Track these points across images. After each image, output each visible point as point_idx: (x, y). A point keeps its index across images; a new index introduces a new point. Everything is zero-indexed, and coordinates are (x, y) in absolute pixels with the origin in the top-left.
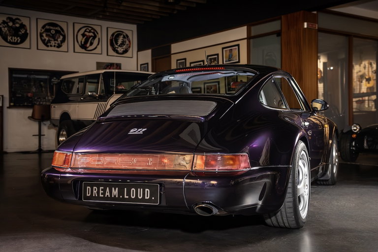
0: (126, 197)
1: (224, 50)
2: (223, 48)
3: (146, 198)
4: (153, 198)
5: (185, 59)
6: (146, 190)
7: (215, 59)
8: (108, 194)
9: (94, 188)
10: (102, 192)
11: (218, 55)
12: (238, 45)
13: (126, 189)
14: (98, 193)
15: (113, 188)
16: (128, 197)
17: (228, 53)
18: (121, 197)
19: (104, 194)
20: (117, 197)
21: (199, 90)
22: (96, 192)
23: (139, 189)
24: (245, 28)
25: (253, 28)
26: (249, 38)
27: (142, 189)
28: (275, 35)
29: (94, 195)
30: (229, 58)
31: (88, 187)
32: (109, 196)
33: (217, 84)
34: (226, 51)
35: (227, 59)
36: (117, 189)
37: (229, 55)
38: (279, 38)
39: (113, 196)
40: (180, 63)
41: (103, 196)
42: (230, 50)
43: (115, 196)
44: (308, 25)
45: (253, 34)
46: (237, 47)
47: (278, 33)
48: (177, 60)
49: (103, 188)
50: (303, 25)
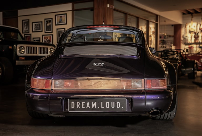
0: (102, 107)
1: (56, 16)
2: (56, 15)
3: (117, 107)
4: (123, 108)
5: (29, 20)
6: (117, 102)
7: (50, 21)
8: (88, 106)
9: (77, 102)
10: (84, 105)
11: (52, 19)
12: (66, 14)
13: (102, 102)
14: (81, 106)
15: (92, 102)
16: (104, 108)
17: (59, 18)
18: (99, 108)
19: (85, 106)
20: (95, 108)
21: (39, 39)
22: (79, 105)
23: (112, 102)
24: (71, 4)
25: (75, 5)
26: (73, 10)
27: (114, 102)
28: (90, 10)
29: (77, 108)
30: (60, 22)
31: (72, 103)
32: (89, 108)
33: (51, 36)
34: (58, 17)
35: (59, 22)
36: (95, 102)
37: (60, 20)
38: (92, 12)
39: (92, 108)
40: (25, 23)
41: (84, 108)
42: (60, 16)
43: (94, 108)
44: (109, 6)
45: (75, 8)
46: (65, 15)
47: (92, 9)
48: (23, 20)
49: (84, 102)
50: (107, 6)
